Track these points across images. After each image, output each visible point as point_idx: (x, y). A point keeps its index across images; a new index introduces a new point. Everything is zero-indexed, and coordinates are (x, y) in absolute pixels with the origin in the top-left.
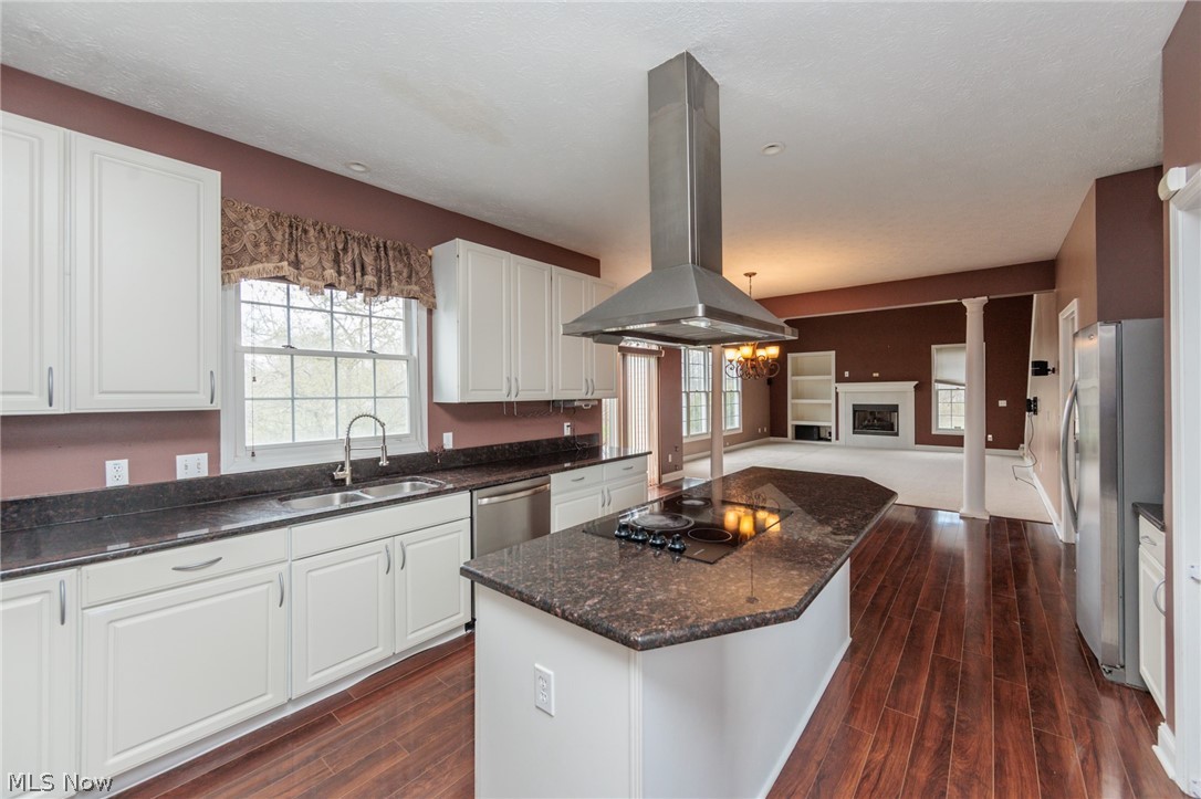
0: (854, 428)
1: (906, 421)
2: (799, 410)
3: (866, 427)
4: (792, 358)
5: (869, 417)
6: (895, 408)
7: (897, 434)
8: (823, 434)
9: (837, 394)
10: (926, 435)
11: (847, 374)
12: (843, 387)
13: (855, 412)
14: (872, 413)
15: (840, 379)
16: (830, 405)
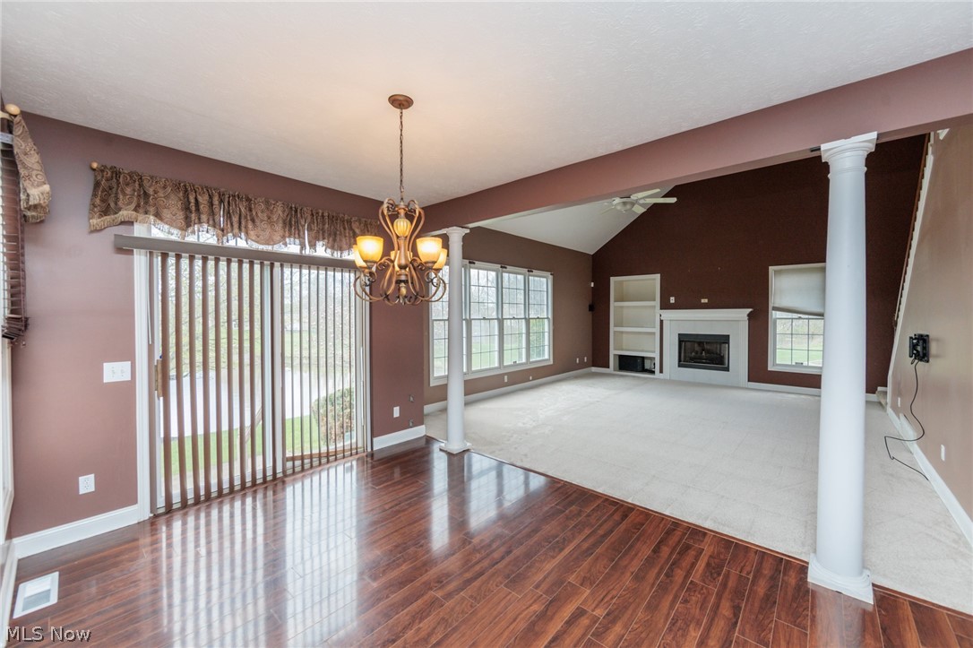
0: (680, 361)
1: (738, 353)
2: (623, 340)
3: (692, 359)
4: (615, 282)
5: (697, 348)
6: (725, 339)
7: (727, 369)
8: (647, 365)
9: (662, 322)
10: (760, 372)
11: (672, 300)
12: (668, 315)
13: (680, 342)
14: (700, 344)
15: (665, 305)
16: (654, 333)
